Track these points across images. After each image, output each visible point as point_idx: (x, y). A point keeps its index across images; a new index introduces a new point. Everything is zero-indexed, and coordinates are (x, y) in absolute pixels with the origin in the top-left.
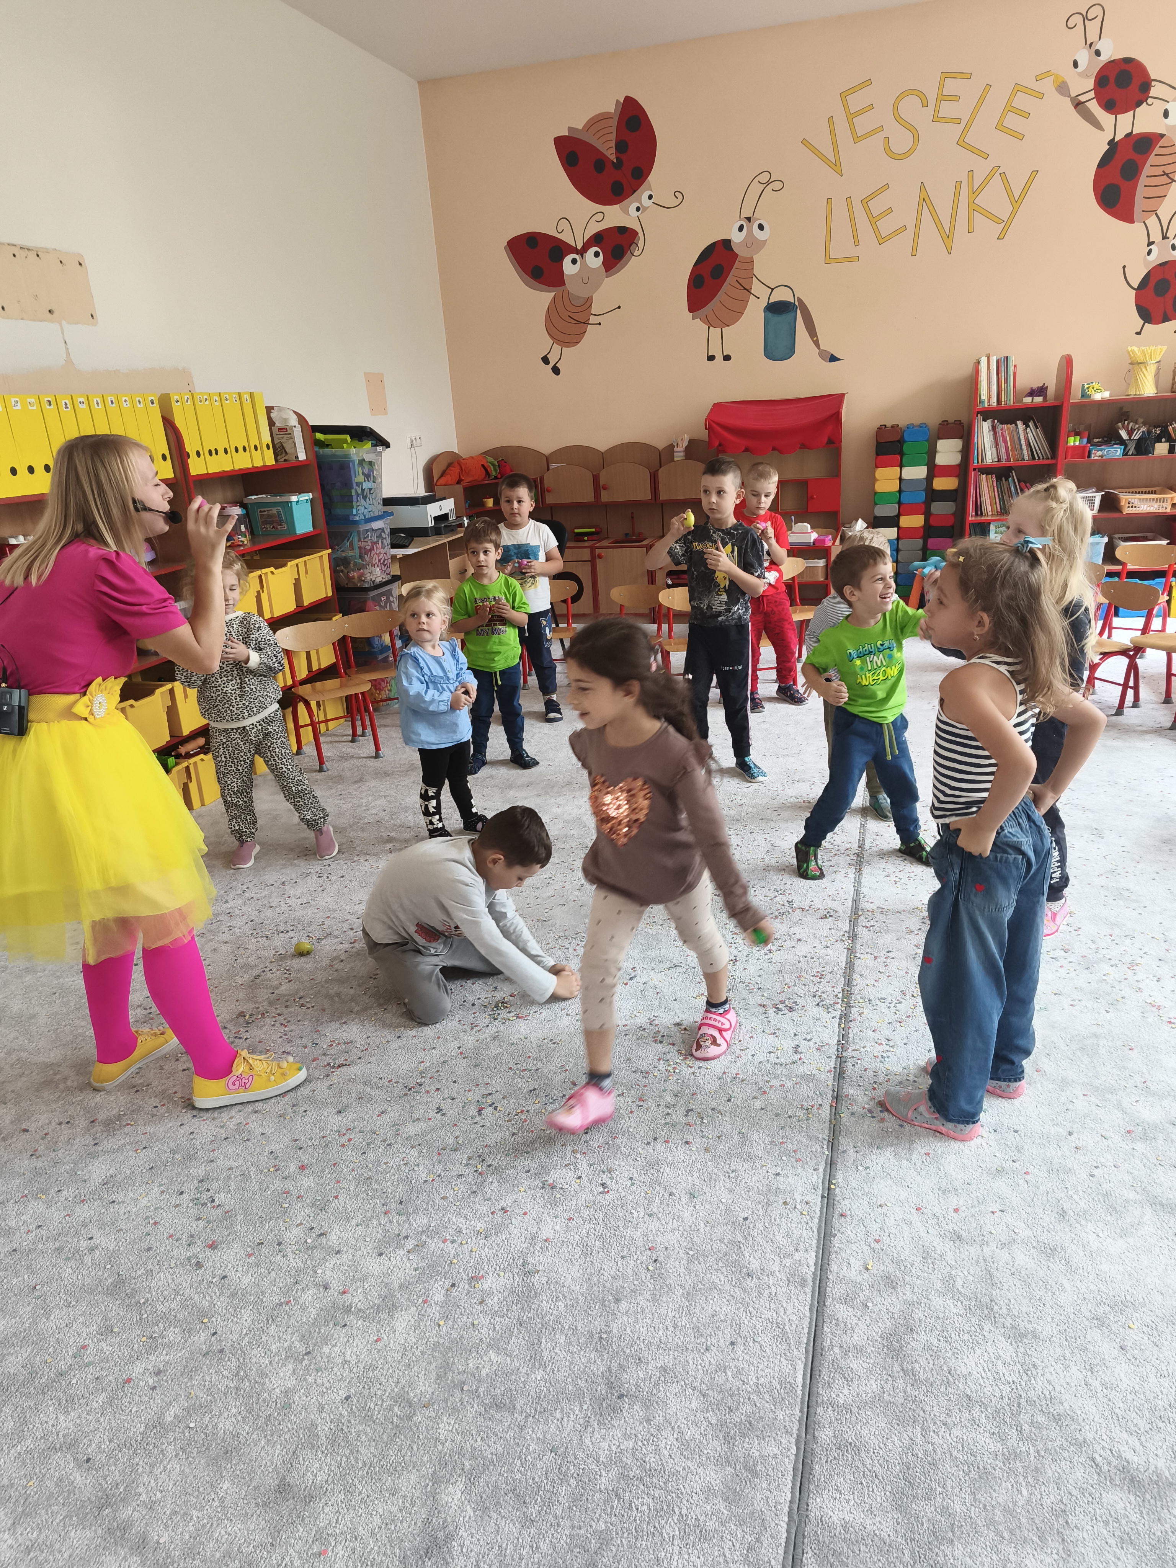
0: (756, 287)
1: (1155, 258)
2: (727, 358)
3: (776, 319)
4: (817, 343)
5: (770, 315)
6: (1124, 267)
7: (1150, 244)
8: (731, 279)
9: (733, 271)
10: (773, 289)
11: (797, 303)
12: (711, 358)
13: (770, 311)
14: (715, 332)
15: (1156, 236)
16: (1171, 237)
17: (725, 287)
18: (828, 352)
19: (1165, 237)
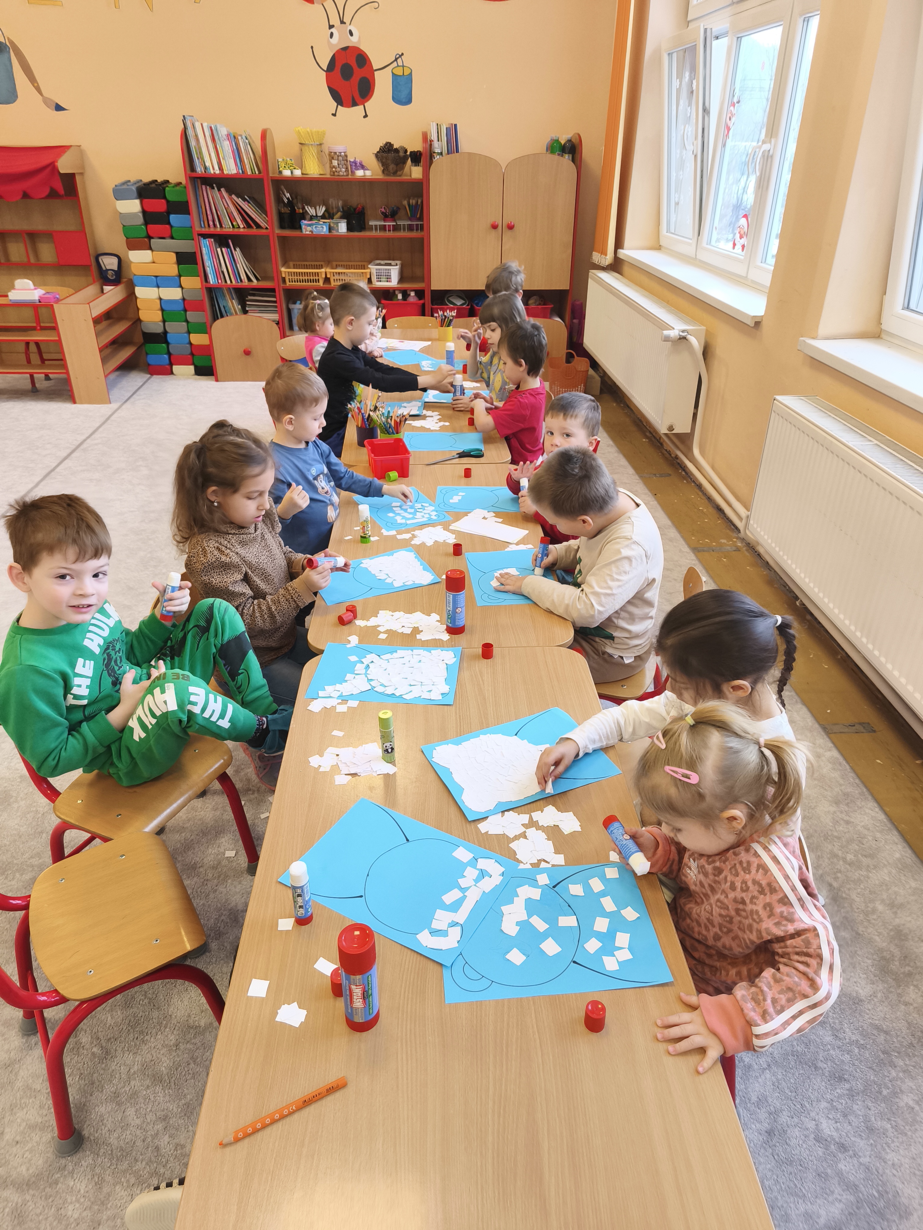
1: (338, 41)
4: (38, 90)
6: (312, 47)
7: (331, 27)
11: (8, 43)
15: (335, 21)
16: (348, 22)
18: (52, 100)
19: (342, 22)
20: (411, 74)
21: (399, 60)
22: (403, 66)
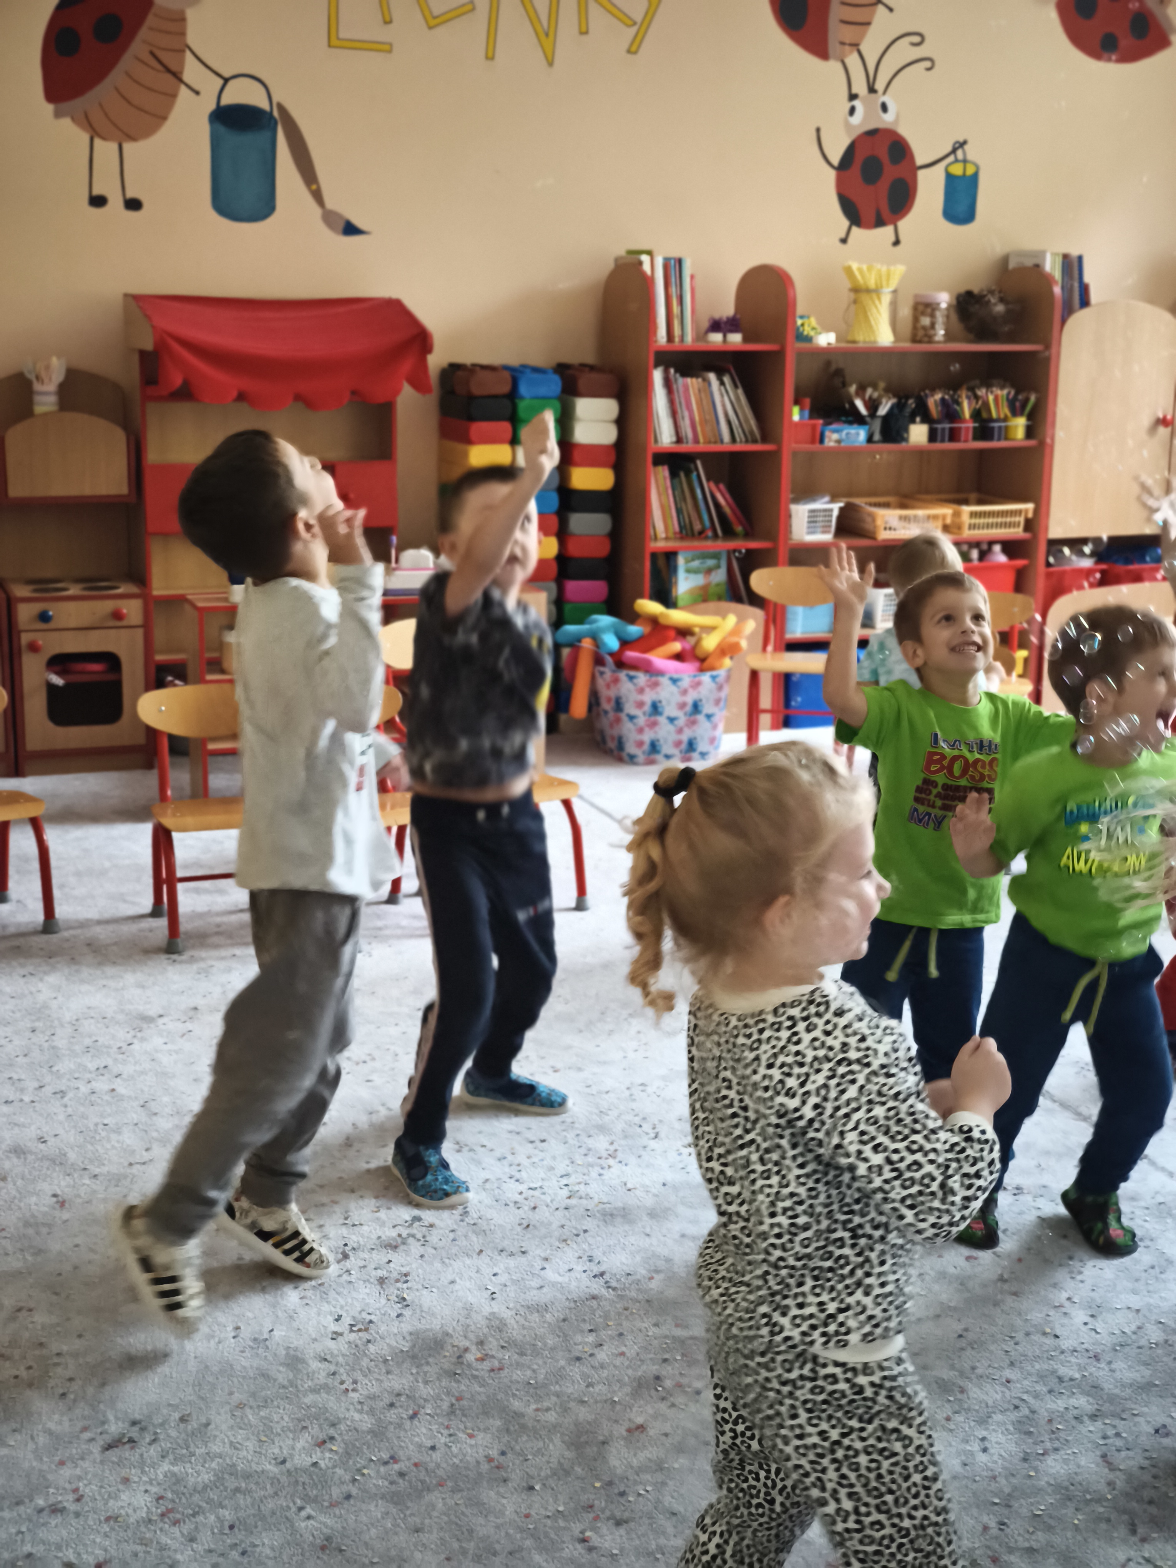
0: (191, 71)
1: (860, 122)
2: (133, 204)
3: (233, 139)
4: (318, 196)
5: (222, 129)
6: (818, 130)
7: (853, 97)
8: (138, 47)
9: (144, 33)
10: (226, 81)
11: (276, 114)
12: (98, 201)
13: (223, 122)
14: (106, 149)
16: (881, 90)
17: (126, 62)
18: (340, 216)
19: (872, 90)
20: (976, 175)
21: (960, 154)
22: (965, 161)
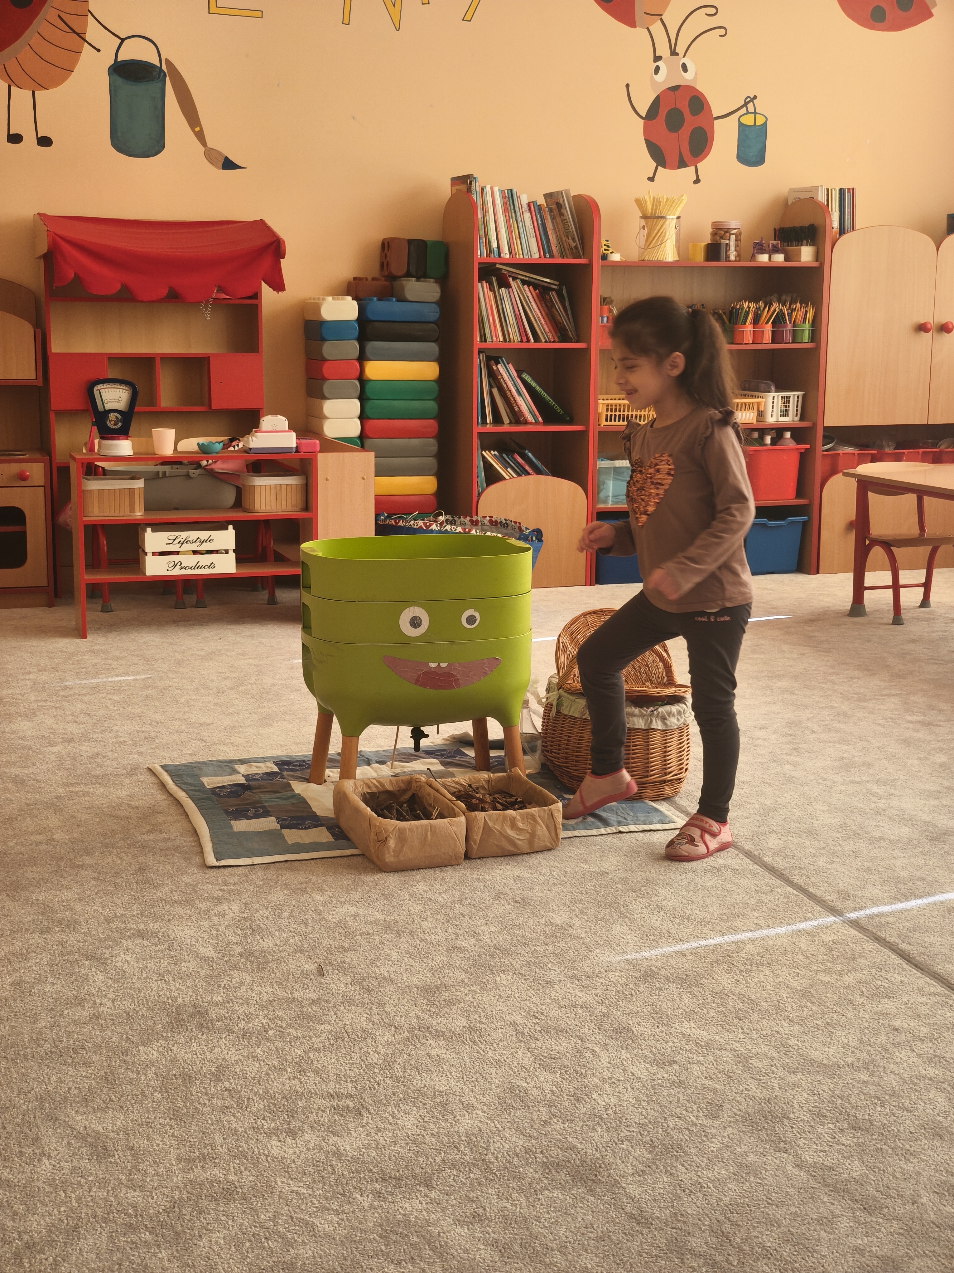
1: (664, 79)
2: (45, 142)
3: (128, 88)
4: (201, 137)
5: (119, 81)
6: (628, 86)
7: (657, 58)
8: (47, 12)
10: (123, 40)
11: (164, 68)
12: (15, 139)
13: (120, 75)
14: (22, 96)
16: (681, 54)
17: (39, 24)
18: (220, 153)
19: (674, 53)
20: (765, 124)
21: (750, 107)
22: (755, 113)
